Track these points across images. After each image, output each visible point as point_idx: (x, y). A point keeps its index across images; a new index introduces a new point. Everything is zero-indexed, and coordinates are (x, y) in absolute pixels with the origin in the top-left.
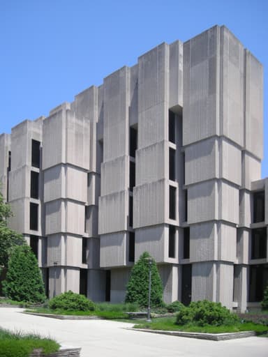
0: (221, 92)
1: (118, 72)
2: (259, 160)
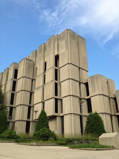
2: (87, 71)
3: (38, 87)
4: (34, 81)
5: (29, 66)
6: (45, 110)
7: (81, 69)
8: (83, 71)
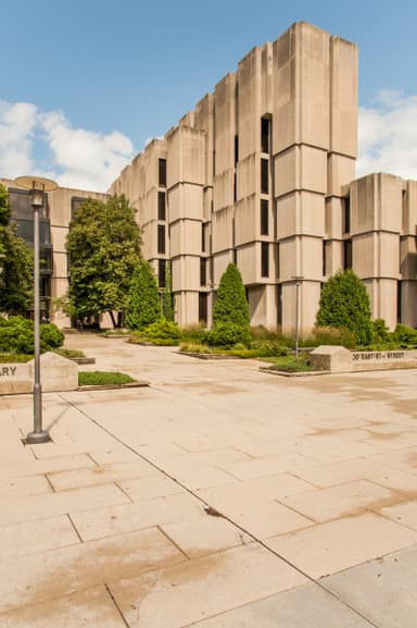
0: (301, 97)
1: (225, 79)
2: (354, 158)
3: (220, 208)
4: (210, 189)
5: (192, 150)
6: (240, 267)
7: (333, 156)
8: (339, 157)
